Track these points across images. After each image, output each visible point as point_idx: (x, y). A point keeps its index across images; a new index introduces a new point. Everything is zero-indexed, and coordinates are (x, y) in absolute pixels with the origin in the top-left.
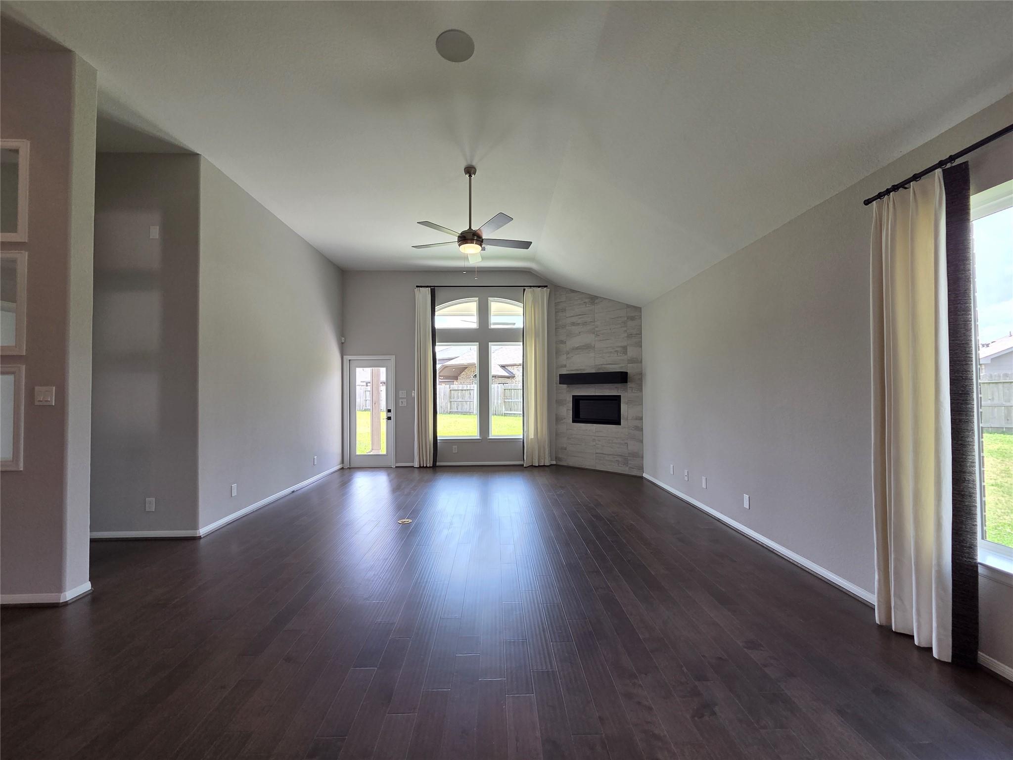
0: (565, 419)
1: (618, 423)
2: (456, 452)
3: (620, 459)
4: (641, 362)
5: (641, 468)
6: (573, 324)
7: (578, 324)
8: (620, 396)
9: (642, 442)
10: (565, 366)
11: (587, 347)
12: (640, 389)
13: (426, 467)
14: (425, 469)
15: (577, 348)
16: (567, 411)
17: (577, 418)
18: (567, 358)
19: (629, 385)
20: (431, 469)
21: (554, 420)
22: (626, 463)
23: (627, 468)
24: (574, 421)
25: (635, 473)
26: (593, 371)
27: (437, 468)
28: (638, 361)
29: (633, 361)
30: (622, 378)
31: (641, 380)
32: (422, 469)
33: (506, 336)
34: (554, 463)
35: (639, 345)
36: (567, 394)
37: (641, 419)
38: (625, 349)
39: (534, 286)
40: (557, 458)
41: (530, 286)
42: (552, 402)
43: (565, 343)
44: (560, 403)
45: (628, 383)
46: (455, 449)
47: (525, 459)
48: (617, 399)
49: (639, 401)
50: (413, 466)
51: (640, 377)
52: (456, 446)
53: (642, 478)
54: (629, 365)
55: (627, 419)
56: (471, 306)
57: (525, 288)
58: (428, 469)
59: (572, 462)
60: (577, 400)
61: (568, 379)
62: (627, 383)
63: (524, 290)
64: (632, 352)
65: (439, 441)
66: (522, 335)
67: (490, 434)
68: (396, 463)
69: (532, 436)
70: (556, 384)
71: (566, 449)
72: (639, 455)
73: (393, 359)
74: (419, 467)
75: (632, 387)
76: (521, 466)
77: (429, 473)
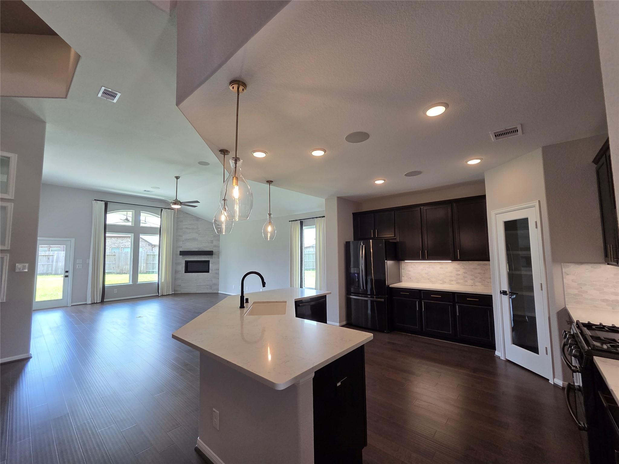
0: (180, 271)
1: (208, 272)
2: (117, 292)
3: (208, 287)
4: (219, 247)
5: (218, 290)
6: (187, 228)
7: (190, 229)
8: (209, 261)
9: (219, 279)
10: (181, 247)
11: (194, 239)
12: (218, 257)
13: (94, 303)
14: (95, 305)
15: (188, 239)
16: (182, 267)
17: (187, 271)
18: (183, 243)
19: (214, 256)
20: (100, 304)
21: (175, 272)
22: (211, 289)
24: (185, 272)
25: (215, 292)
26: (197, 250)
27: (105, 303)
29: (215, 246)
30: (210, 253)
31: (219, 254)
32: (93, 305)
33: (150, 231)
34: (173, 293)
35: (219, 240)
36: (182, 260)
37: (219, 269)
38: (212, 242)
39: (167, 208)
40: (175, 290)
41: (165, 208)
42: (174, 264)
43: (182, 236)
44: (178, 264)
46: (115, 291)
47: (160, 292)
48: (208, 262)
49: (218, 263)
50: (86, 304)
52: (117, 290)
53: (218, 293)
54: (214, 248)
55: (212, 270)
56: (130, 214)
57: (162, 209)
58: (98, 304)
59: (183, 291)
60: (187, 263)
61: (183, 253)
62: (213, 255)
63: (162, 210)
64: (215, 243)
65: (105, 287)
66: (159, 231)
67: (138, 281)
68: (71, 303)
69: (163, 281)
70: (176, 255)
71: (180, 285)
72: (217, 285)
73: (73, 240)
74: (92, 303)
75: (215, 257)
76: (157, 296)
77: (98, 306)
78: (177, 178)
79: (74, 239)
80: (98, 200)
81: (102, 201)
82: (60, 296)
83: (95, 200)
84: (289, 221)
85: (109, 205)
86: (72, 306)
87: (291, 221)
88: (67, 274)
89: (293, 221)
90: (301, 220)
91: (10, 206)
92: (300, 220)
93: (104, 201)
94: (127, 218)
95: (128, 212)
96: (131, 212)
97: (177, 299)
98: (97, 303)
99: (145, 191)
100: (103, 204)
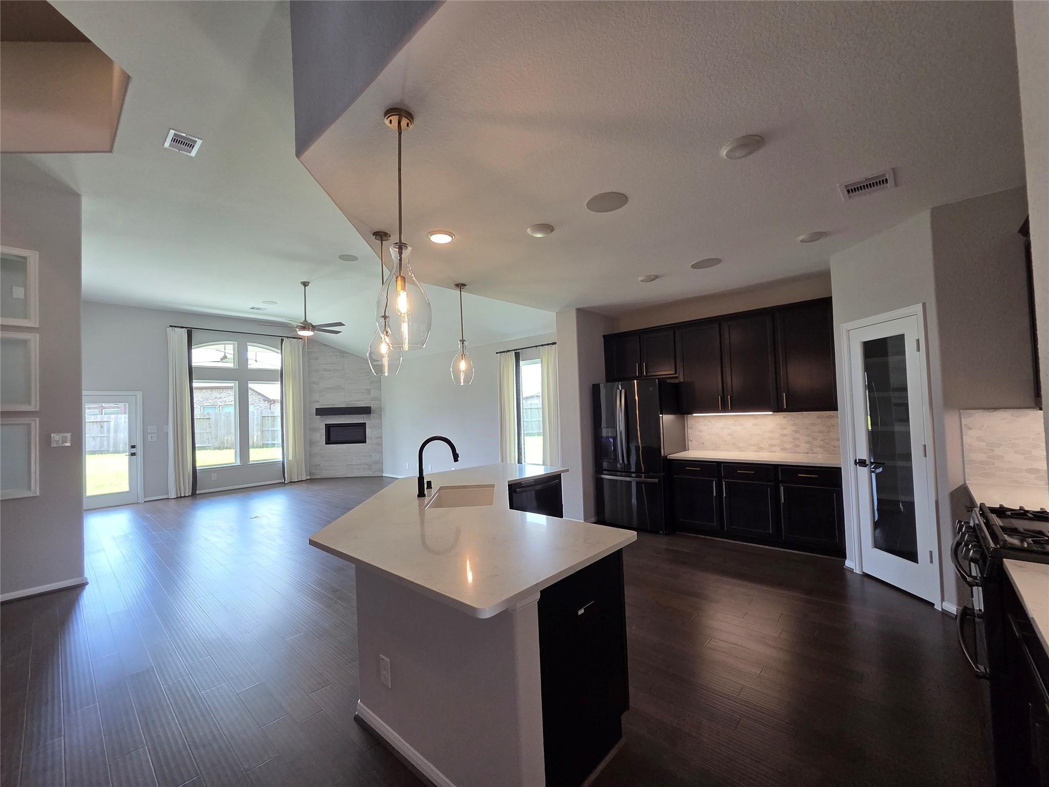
0: (318, 442)
1: (365, 442)
3: (365, 467)
4: (381, 400)
5: (382, 471)
6: (325, 370)
7: (330, 370)
8: (365, 423)
9: (382, 453)
10: (318, 402)
11: (338, 388)
12: (380, 418)
13: (181, 497)
14: (183, 499)
15: (329, 389)
16: (321, 435)
17: (329, 441)
18: (320, 396)
20: (190, 498)
21: (310, 443)
22: (370, 470)
23: (371, 472)
24: (327, 443)
25: (377, 474)
26: (344, 406)
27: (197, 496)
28: (378, 399)
29: (374, 399)
30: (366, 411)
32: (179, 499)
33: (264, 376)
34: (309, 477)
35: (379, 388)
36: (320, 424)
37: (381, 438)
38: (369, 391)
39: (290, 337)
40: (311, 474)
41: (288, 337)
42: (308, 430)
43: (318, 384)
44: (313, 430)
45: (372, 414)
46: (214, 477)
47: (286, 477)
48: (363, 425)
49: (380, 426)
50: (168, 498)
51: (380, 410)
52: (216, 474)
53: (382, 476)
54: (372, 402)
55: (371, 438)
56: (229, 348)
57: (283, 338)
58: (187, 498)
59: (325, 474)
60: (328, 427)
61: (321, 412)
62: (370, 414)
63: (282, 340)
64: (374, 393)
65: (197, 471)
66: (280, 376)
67: (250, 460)
68: (144, 498)
69: (290, 458)
70: (309, 415)
71: (319, 465)
72: (380, 462)
73: (139, 395)
74: (177, 498)
75: (374, 417)
76: (283, 483)
77: (187, 502)
78: (305, 284)
79: (141, 392)
80: (176, 327)
81: (182, 327)
82: (125, 487)
83: (171, 326)
84: (497, 353)
85: (196, 335)
86: (145, 502)
87: (500, 352)
88: (133, 450)
89: (502, 352)
90: (516, 350)
91: (34, 339)
92: (514, 350)
93: (186, 328)
94: (225, 355)
95: (226, 345)
96: (232, 346)
97: (315, 487)
98: (185, 497)
99: (253, 308)
100: (184, 333)
